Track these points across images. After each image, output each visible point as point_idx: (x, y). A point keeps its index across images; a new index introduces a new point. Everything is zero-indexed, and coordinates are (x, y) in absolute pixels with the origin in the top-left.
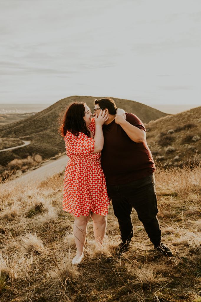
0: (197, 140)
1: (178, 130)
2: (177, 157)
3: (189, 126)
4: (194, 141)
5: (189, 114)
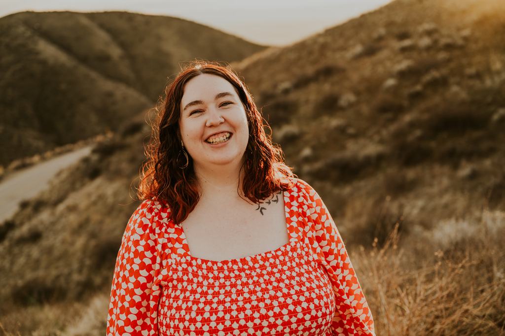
0: (351, 105)
1: (302, 83)
2: (307, 152)
3: (328, 72)
4: (342, 109)
5: (321, 40)
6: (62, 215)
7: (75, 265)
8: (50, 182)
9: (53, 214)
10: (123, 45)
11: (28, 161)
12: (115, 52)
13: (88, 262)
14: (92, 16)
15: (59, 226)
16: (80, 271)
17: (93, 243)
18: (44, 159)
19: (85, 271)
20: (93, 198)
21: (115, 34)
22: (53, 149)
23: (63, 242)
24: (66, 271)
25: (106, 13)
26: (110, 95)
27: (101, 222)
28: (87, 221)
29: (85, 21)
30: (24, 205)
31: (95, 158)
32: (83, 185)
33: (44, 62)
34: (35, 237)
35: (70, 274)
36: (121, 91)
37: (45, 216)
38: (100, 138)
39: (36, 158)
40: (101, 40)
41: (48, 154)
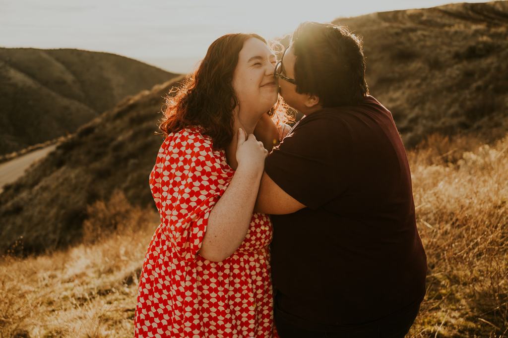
6: (37, 194)
7: (51, 228)
8: (26, 171)
9: (31, 193)
10: (74, 73)
11: (7, 156)
12: (69, 78)
13: (60, 225)
14: (50, 52)
15: (36, 201)
16: (54, 232)
17: (63, 212)
18: (20, 155)
19: (58, 232)
20: (61, 180)
21: (68, 65)
22: (26, 148)
23: (40, 212)
24: (44, 233)
25: (61, 50)
26: (67, 108)
27: (68, 197)
28: (57, 196)
29: (45, 56)
30: (7, 188)
31: (60, 152)
32: (52, 172)
33: (15, 85)
34: (18, 210)
35: (47, 235)
36: (75, 105)
37: (24, 195)
38: (62, 139)
39: (14, 154)
40: (58, 69)
41: (24, 151)
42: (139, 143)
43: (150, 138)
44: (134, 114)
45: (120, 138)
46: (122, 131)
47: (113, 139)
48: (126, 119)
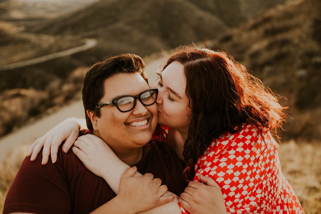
42: (275, 52)
43: (285, 49)
44: (268, 26)
45: (256, 47)
46: (256, 40)
47: (248, 47)
48: (261, 30)
